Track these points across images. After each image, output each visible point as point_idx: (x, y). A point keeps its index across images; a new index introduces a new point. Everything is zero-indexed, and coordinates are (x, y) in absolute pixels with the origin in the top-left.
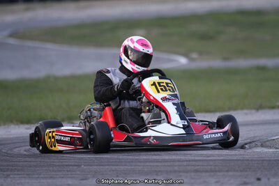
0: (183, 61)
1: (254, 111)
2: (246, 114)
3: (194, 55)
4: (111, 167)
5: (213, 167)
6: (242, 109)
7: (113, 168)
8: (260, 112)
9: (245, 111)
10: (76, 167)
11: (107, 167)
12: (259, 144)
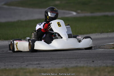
0: (74, 13)
1: (99, 34)
2: (96, 35)
3: (79, 11)
4: (35, 57)
5: (76, 57)
6: (95, 33)
7: (36, 58)
8: (102, 34)
9: (96, 34)
10: (21, 58)
11: (34, 57)
12: (98, 47)
